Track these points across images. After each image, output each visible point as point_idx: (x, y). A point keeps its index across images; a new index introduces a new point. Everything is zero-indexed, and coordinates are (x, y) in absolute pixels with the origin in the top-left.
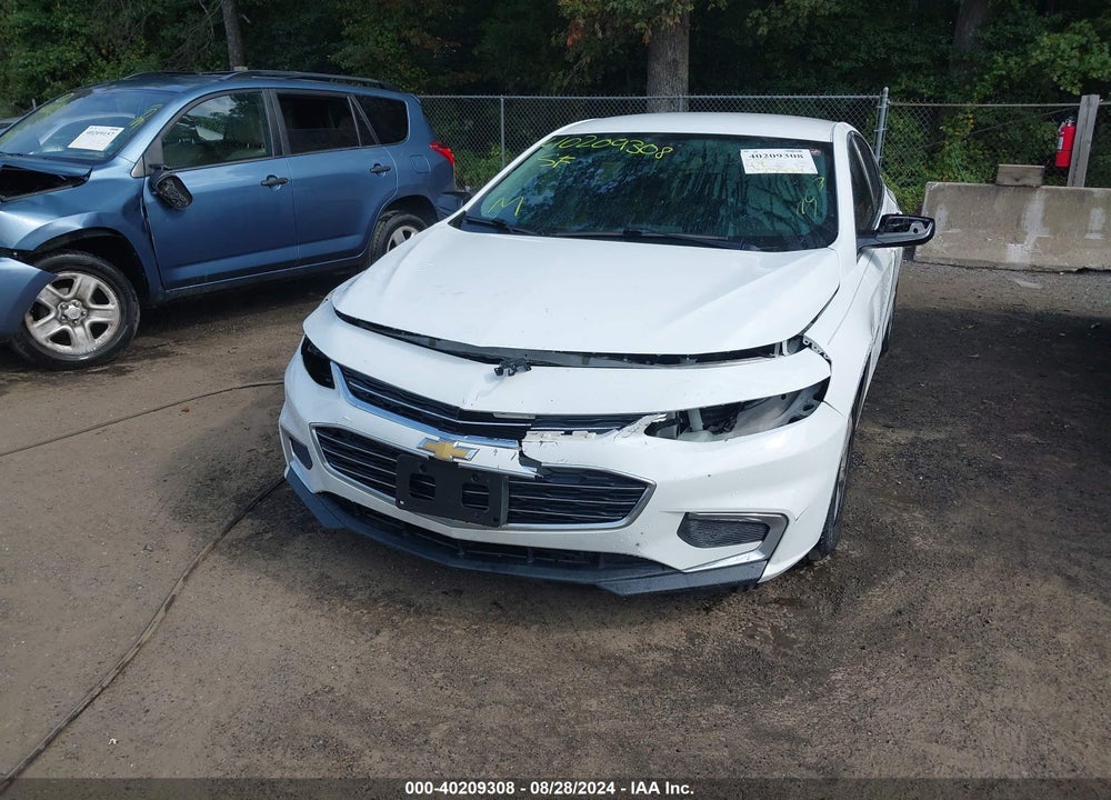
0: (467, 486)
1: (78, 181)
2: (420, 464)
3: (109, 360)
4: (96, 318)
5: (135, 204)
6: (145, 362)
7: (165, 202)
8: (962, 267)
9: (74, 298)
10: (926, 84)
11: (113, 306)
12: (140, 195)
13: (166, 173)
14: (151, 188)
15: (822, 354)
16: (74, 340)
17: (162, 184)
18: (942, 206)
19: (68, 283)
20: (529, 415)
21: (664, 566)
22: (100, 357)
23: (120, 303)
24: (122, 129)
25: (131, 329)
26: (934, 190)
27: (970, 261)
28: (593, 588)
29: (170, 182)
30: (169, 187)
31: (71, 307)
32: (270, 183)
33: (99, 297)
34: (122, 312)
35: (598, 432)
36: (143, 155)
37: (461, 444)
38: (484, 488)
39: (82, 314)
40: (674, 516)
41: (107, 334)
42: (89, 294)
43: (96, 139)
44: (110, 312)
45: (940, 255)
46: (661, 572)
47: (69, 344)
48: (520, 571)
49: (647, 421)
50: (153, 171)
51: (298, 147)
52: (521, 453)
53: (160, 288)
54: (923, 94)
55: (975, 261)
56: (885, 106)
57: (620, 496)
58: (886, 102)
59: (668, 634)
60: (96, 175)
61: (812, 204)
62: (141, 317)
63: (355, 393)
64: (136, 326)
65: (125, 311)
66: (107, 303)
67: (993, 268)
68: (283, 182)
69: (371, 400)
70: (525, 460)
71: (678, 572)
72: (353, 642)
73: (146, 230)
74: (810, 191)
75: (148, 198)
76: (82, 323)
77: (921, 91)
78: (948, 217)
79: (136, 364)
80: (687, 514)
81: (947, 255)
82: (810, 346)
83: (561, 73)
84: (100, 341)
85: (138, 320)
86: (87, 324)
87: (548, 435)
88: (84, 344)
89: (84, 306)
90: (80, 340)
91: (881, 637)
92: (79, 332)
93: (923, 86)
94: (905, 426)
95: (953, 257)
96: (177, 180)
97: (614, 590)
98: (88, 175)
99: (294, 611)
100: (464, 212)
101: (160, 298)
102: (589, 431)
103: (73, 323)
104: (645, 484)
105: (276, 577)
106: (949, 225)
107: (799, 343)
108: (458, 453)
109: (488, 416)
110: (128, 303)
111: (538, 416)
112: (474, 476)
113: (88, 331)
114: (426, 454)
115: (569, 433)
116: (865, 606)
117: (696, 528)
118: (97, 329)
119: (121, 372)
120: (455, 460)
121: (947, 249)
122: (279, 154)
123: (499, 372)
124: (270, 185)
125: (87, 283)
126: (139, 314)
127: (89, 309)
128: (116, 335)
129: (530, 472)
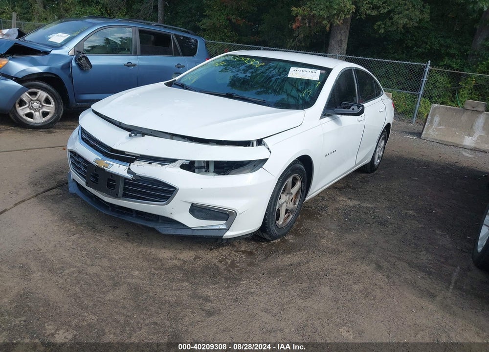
0: (109, 180)
1: (46, 53)
2: (94, 169)
3: (47, 127)
4: (45, 109)
5: (68, 66)
6: (63, 130)
7: (80, 66)
8: (443, 144)
9: (37, 100)
10: (456, 63)
11: (52, 105)
12: (70, 63)
13: (82, 55)
14: (76, 61)
15: (268, 149)
16: (35, 117)
17: (80, 59)
18: (437, 115)
19: (35, 94)
20: (138, 154)
21: (184, 225)
22: (44, 125)
23: (55, 105)
24: (69, 35)
25: (59, 116)
26: (435, 108)
27: (446, 142)
28: (153, 230)
29: (84, 59)
30: (83, 61)
31: (35, 103)
32: (129, 65)
33: (47, 101)
34: (56, 108)
35: (162, 165)
36: (75, 47)
37: (108, 162)
38: (114, 181)
39: (39, 107)
40: (187, 204)
41: (49, 117)
42: (43, 99)
43: (58, 38)
44: (51, 108)
45: (433, 137)
46: (182, 227)
47: (32, 118)
48: (129, 219)
49: (180, 162)
50: (78, 53)
51: (144, 52)
52: (129, 169)
53: (74, 102)
54: (454, 67)
55: (448, 142)
56: (428, 69)
57: (165, 192)
58: (429, 67)
59: (187, 255)
60: (53, 52)
61: (309, 93)
62: (64, 111)
63: (83, 139)
64: (61, 115)
65: (57, 108)
66: (50, 104)
67: (456, 146)
68: (134, 65)
69: (87, 142)
70: (129, 171)
71: (190, 228)
72: (62, 236)
73: (71, 76)
74: (311, 87)
75: (74, 64)
76: (39, 111)
77: (453, 66)
78: (440, 121)
79: (58, 131)
80: (193, 203)
81: (436, 137)
82: (264, 145)
83: (291, 40)
84: (45, 119)
85: (62, 113)
86: (41, 111)
87: (143, 163)
88: (38, 119)
89: (41, 104)
90: (37, 118)
91: (276, 272)
92: (37, 114)
93: (454, 63)
94: (359, 200)
95: (439, 139)
96: (87, 58)
97: (160, 231)
98: (50, 51)
99: (48, 222)
100: (175, 80)
101: (74, 106)
102: (158, 164)
103: (35, 110)
104: (175, 188)
105: (52, 210)
106: (440, 124)
107: (260, 142)
108: (106, 165)
109: (123, 152)
110: (58, 105)
111: (141, 155)
112: (112, 176)
113: (41, 114)
114: (96, 164)
115: (150, 163)
116: (279, 260)
117: (197, 210)
118: (45, 114)
119: (50, 132)
120: (104, 168)
121: (437, 135)
122: (135, 54)
123: (130, 135)
124: (128, 66)
125: (43, 95)
126: (63, 110)
127: (43, 106)
128: (52, 118)
129: (130, 176)
